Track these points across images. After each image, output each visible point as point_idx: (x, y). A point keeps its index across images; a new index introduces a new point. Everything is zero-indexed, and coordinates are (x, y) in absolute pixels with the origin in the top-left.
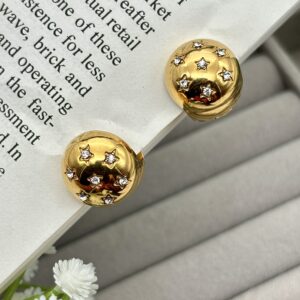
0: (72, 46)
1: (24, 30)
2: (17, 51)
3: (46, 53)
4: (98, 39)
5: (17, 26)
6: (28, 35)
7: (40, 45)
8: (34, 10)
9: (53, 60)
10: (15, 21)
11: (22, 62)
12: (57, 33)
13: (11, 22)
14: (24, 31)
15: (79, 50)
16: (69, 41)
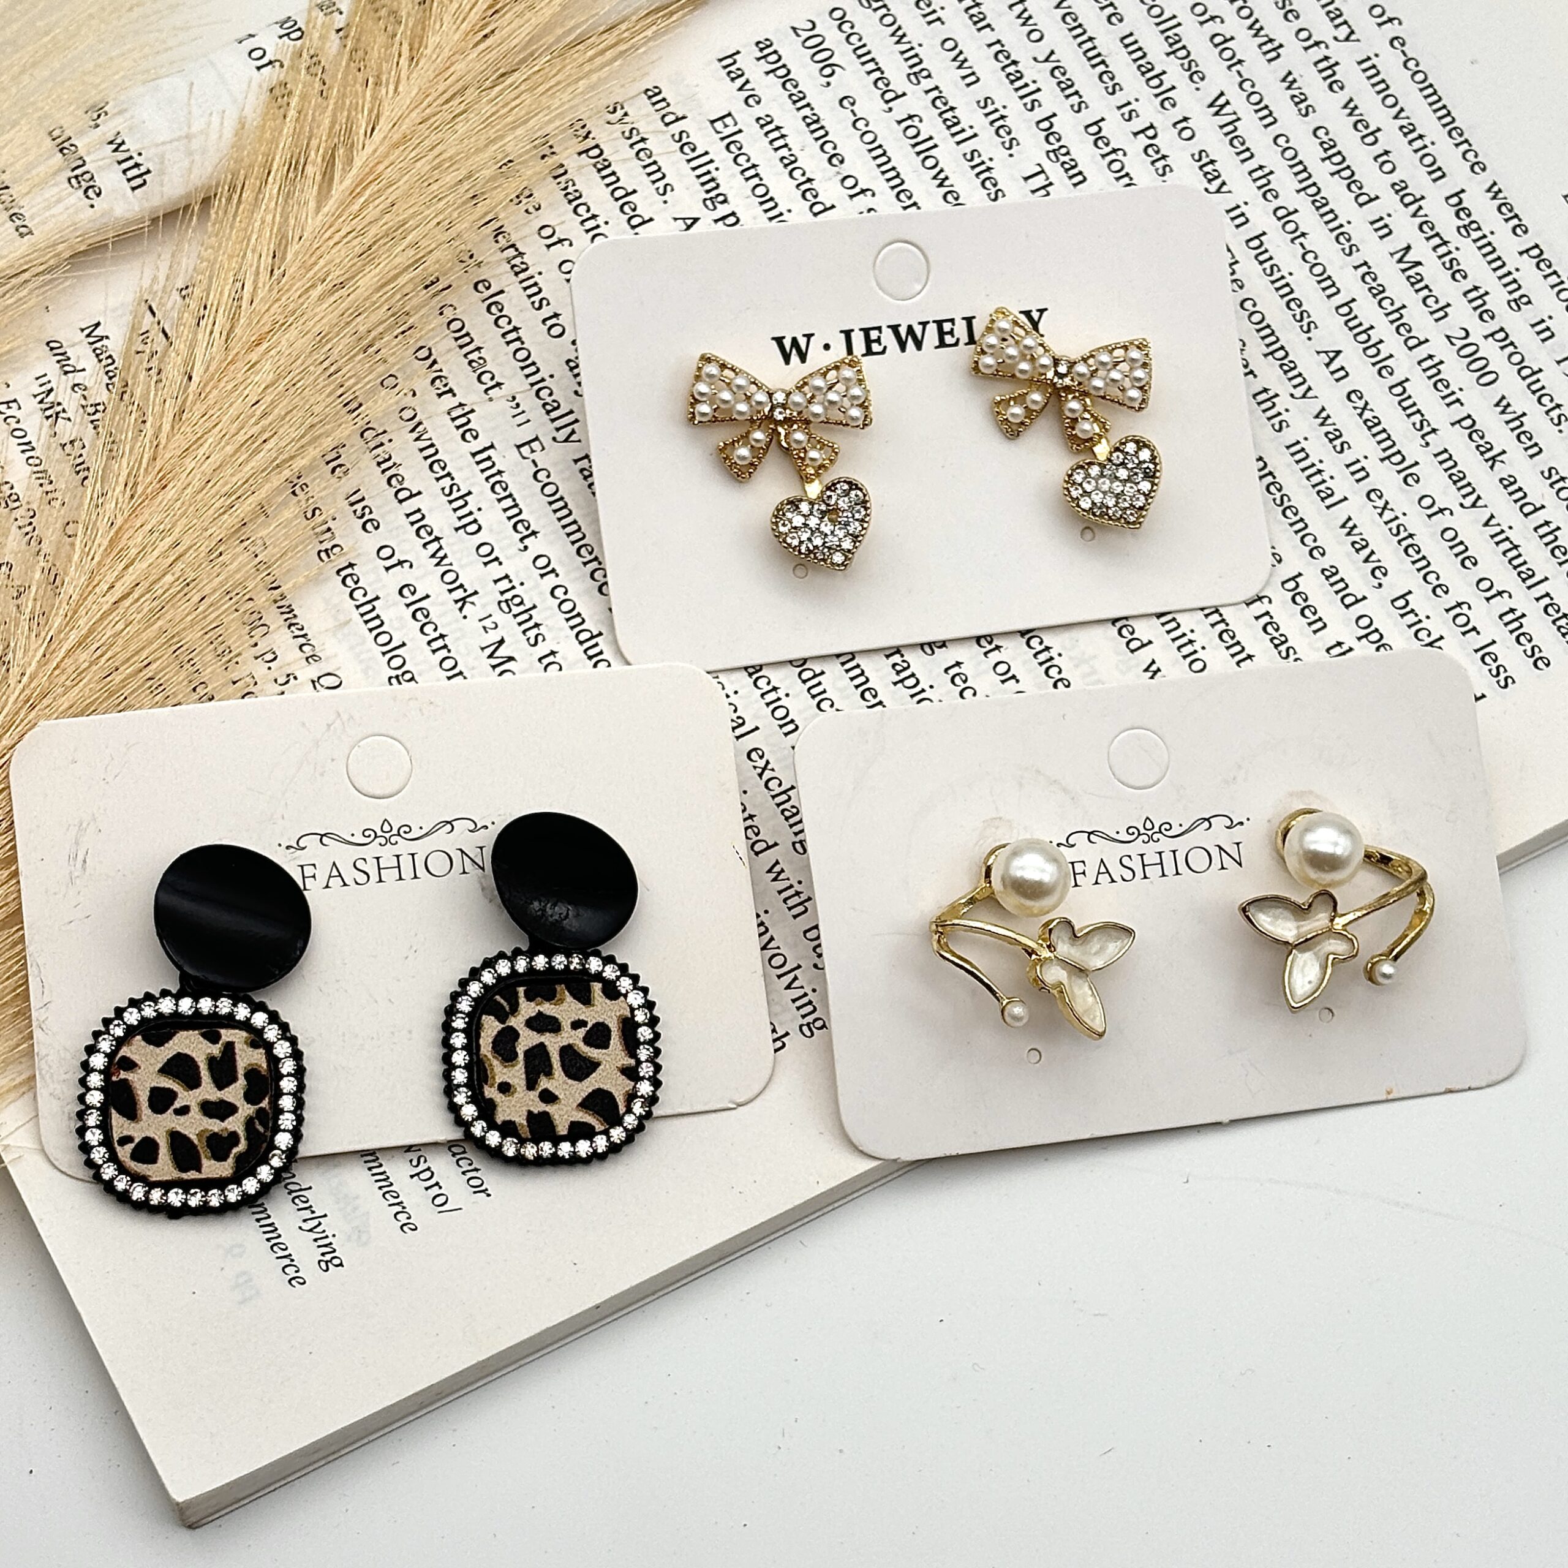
0: (1461, 620)
1: (1378, 571)
2: (1357, 601)
3: (1411, 619)
4: (1513, 620)
5: (1366, 561)
6: (1384, 580)
7: (1402, 603)
8: (1405, 543)
9: (1422, 635)
10: (1365, 553)
11: (1364, 622)
12: (1439, 591)
13: (1357, 551)
14: (1377, 573)
15: (1474, 629)
16: (1458, 610)
